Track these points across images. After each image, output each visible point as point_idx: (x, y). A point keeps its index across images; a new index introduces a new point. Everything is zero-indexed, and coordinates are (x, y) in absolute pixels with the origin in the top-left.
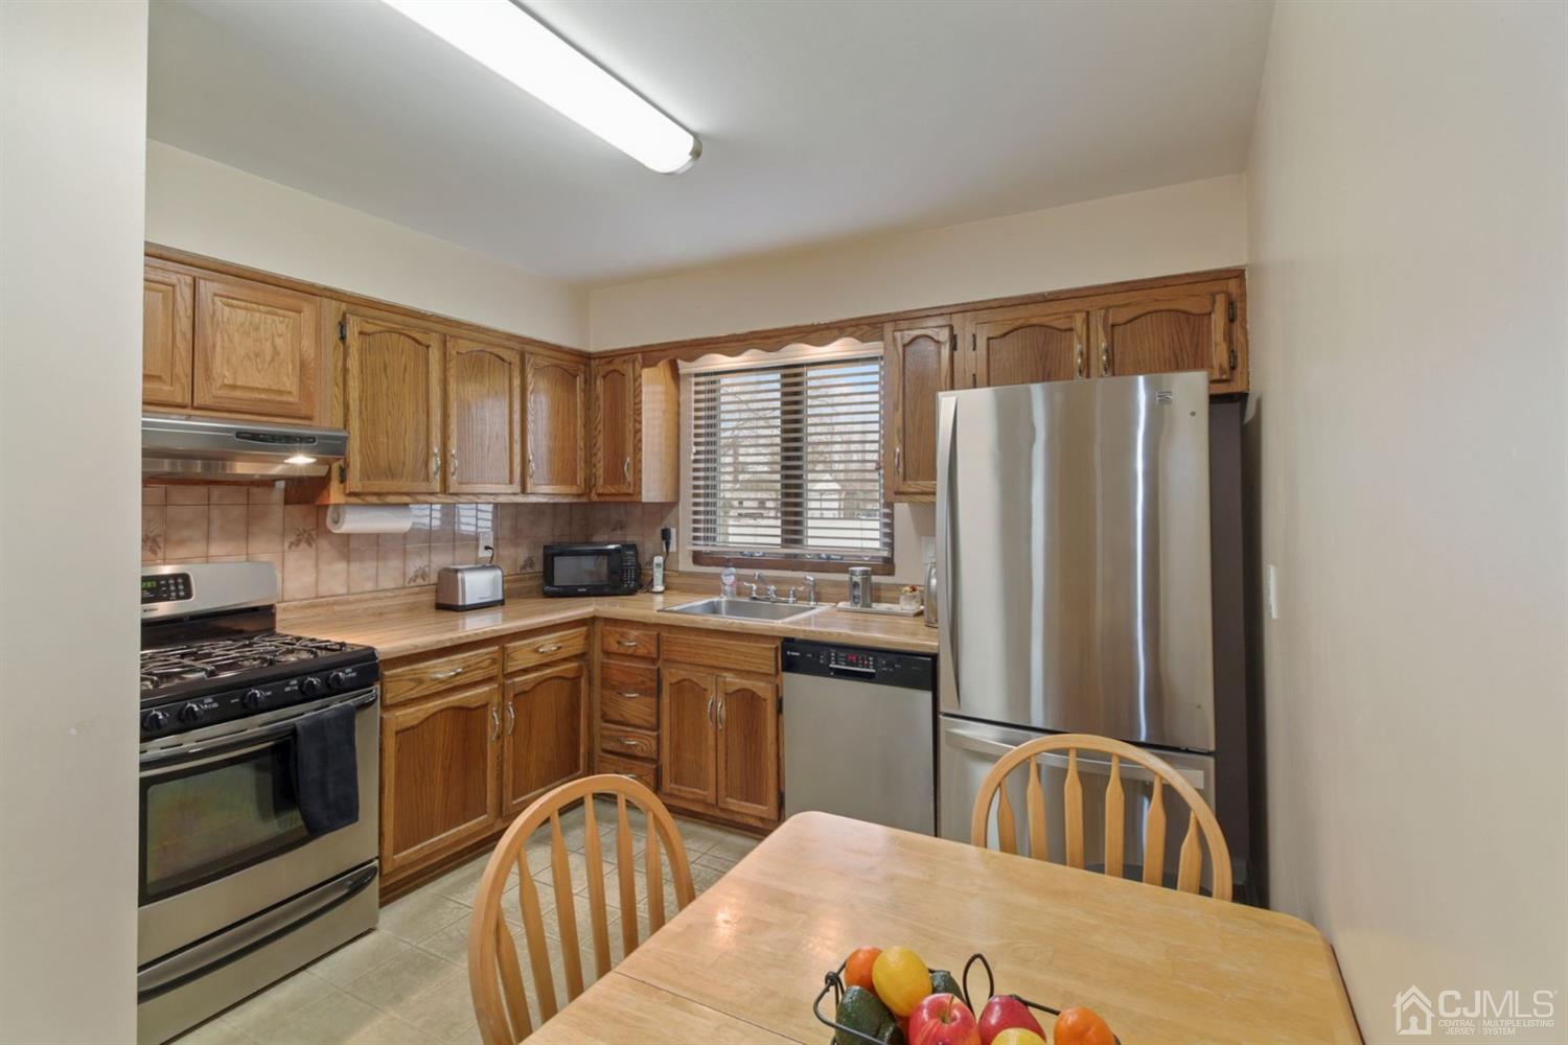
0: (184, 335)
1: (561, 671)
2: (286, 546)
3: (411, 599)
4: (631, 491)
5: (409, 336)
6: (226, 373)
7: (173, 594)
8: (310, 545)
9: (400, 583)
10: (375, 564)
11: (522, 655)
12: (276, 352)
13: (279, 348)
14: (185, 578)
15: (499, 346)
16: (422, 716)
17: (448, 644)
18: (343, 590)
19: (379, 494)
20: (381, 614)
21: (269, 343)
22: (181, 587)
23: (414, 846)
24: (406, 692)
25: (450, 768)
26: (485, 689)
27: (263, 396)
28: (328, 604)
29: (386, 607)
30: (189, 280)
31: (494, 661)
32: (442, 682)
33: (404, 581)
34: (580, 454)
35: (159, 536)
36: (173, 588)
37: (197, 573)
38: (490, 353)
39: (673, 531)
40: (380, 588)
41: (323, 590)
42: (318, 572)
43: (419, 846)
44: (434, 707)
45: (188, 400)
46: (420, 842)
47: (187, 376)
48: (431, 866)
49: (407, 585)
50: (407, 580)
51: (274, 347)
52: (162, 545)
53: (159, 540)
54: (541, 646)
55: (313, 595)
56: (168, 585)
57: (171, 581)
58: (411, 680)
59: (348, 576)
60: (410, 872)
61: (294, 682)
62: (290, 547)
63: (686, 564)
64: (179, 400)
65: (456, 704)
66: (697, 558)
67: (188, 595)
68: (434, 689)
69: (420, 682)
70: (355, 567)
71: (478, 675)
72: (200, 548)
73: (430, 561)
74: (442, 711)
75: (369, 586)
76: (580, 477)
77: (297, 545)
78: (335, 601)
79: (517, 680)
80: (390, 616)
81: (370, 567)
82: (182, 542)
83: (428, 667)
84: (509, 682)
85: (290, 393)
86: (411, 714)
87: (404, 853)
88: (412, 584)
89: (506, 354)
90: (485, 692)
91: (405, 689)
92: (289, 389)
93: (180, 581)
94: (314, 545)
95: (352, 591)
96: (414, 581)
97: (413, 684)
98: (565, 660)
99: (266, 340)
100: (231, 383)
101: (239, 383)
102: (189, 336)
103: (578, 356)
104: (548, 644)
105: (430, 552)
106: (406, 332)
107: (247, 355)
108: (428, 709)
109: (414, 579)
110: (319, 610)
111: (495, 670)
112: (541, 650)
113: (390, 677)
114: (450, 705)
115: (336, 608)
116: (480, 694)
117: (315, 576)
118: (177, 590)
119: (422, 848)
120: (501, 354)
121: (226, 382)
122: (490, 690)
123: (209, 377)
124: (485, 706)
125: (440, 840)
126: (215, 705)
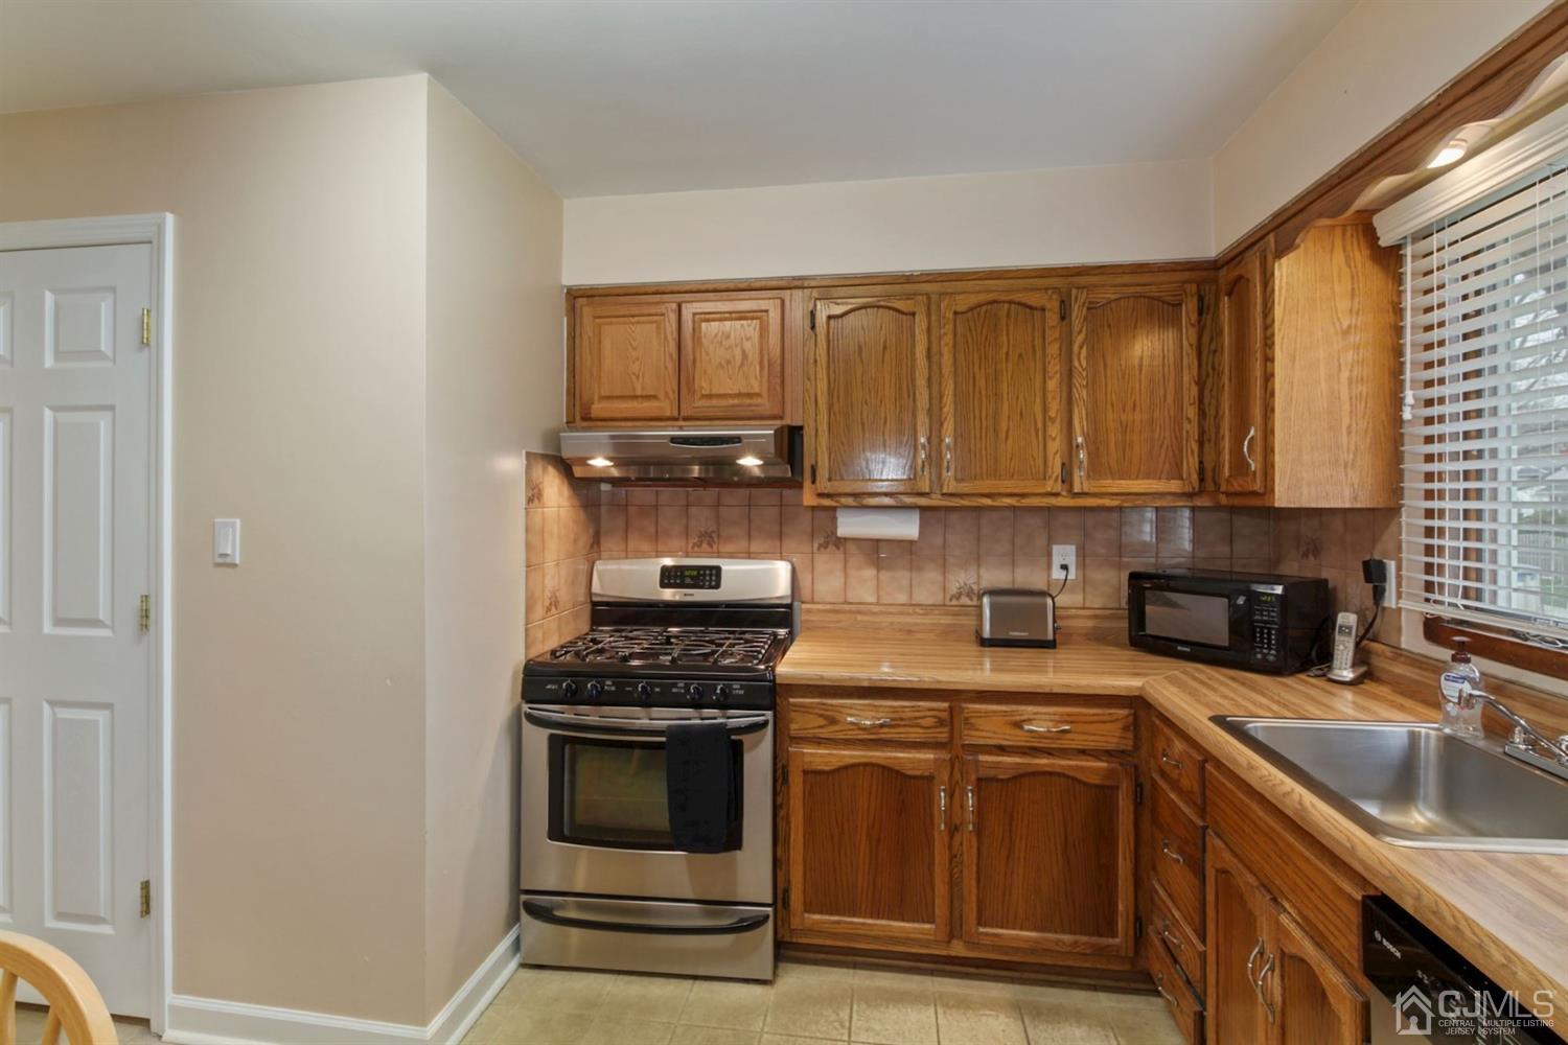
0: (671, 356)
1: (1071, 767)
2: (816, 546)
3: (947, 620)
4: (1258, 486)
5: (890, 308)
6: (704, 384)
7: (707, 583)
8: (838, 548)
9: (939, 599)
10: (907, 574)
11: (989, 726)
12: (745, 355)
13: (747, 351)
14: (718, 569)
15: (1019, 291)
16: (835, 763)
17: (865, 684)
18: (873, 599)
19: (855, 495)
20: (909, 632)
21: (739, 349)
22: (714, 578)
23: (832, 914)
24: (814, 728)
25: (879, 840)
26: (929, 755)
27: (736, 401)
28: (850, 612)
29: (916, 624)
30: (674, 306)
31: (941, 722)
32: (864, 729)
33: (945, 597)
34: (1191, 428)
35: (713, 532)
36: (708, 578)
37: (729, 567)
38: (1010, 302)
39: (1391, 566)
40: (914, 602)
41: (852, 596)
42: (846, 576)
43: (836, 918)
44: (851, 757)
45: (676, 414)
46: (838, 914)
47: (674, 392)
48: (854, 948)
49: (948, 603)
50: (948, 597)
51: (744, 352)
52: (716, 540)
53: (714, 535)
54: (1029, 721)
55: (842, 600)
56: (705, 575)
57: (708, 572)
58: (821, 716)
59: (878, 584)
60: (829, 942)
61: (681, 684)
62: (819, 549)
63: (1411, 639)
64: (668, 414)
65: (883, 762)
66: (1435, 629)
67: (717, 586)
68: (850, 735)
69: (833, 721)
70: (885, 576)
71: (915, 734)
72: (743, 544)
73: (979, 577)
74: (866, 765)
75: (902, 598)
76: (1191, 464)
77: (826, 548)
78: (861, 608)
79: (982, 758)
80: (919, 636)
81: (903, 576)
82: (730, 539)
83: (842, 706)
84: (970, 758)
85: (758, 395)
86: (822, 756)
87: (817, 917)
88: (954, 602)
89: (1034, 299)
90: (926, 760)
91: (816, 725)
92: (757, 390)
93: (714, 572)
94: (842, 549)
95: (881, 602)
96: (958, 599)
97: (822, 722)
98: (1083, 752)
99: (736, 346)
100: (707, 392)
101: (714, 392)
102: (675, 356)
103: (1188, 270)
104: (1041, 722)
105: (979, 566)
106: (882, 303)
107: (720, 364)
108: (844, 756)
109: (958, 596)
110: (841, 617)
111: (942, 735)
112: (1027, 727)
113: (795, 705)
114: (874, 761)
115: (859, 617)
116: (920, 761)
117: (842, 580)
118: (711, 580)
119: (839, 922)
120: (1024, 300)
121: (703, 392)
122: (936, 760)
123: (692, 391)
124: (930, 779)
125: (863, 924)
126: (613, 688)
